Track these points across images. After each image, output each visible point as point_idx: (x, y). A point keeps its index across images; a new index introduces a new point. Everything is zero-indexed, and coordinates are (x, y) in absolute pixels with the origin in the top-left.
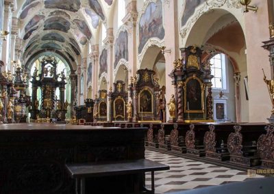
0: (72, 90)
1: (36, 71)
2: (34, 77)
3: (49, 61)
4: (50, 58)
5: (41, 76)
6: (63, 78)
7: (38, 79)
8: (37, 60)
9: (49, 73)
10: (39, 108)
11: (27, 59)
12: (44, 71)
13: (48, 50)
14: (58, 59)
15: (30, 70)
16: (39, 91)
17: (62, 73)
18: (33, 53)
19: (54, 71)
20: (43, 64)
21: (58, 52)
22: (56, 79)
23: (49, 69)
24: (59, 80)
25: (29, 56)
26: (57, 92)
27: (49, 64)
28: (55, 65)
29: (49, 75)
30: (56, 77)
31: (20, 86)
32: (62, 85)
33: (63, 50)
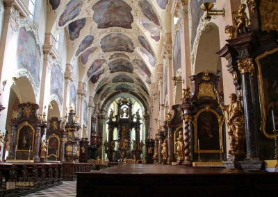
0: (147, 130)
1: (112, 112)
2: (111, 119)
3: (125, 103)
4: (125, 99)
5: (117, 117)
6: (138, 118)
7: (114, 120)
8: (114, 102)
9: (125, 114)
10: (115, 149)
11: (102, 102)
12: (120, 112)
13: (123, 91)
14: (133, 100)
15: (107, 112)
16: (116, 132)
17: (137, 113)
18: (108, 95)
19: (129, 112)
20: (119, 106)
21: (132, 93)
22: (132, 119)
23: (125, 109)
24: (135, 120)
25: (105, 99)
26: (133, 132)
27: (125, 106)
28: (130, 106)
29: (125, 116)
30: (132, 117)
31: (72, 127)
32: (137, 125)
33: (136, 91)
